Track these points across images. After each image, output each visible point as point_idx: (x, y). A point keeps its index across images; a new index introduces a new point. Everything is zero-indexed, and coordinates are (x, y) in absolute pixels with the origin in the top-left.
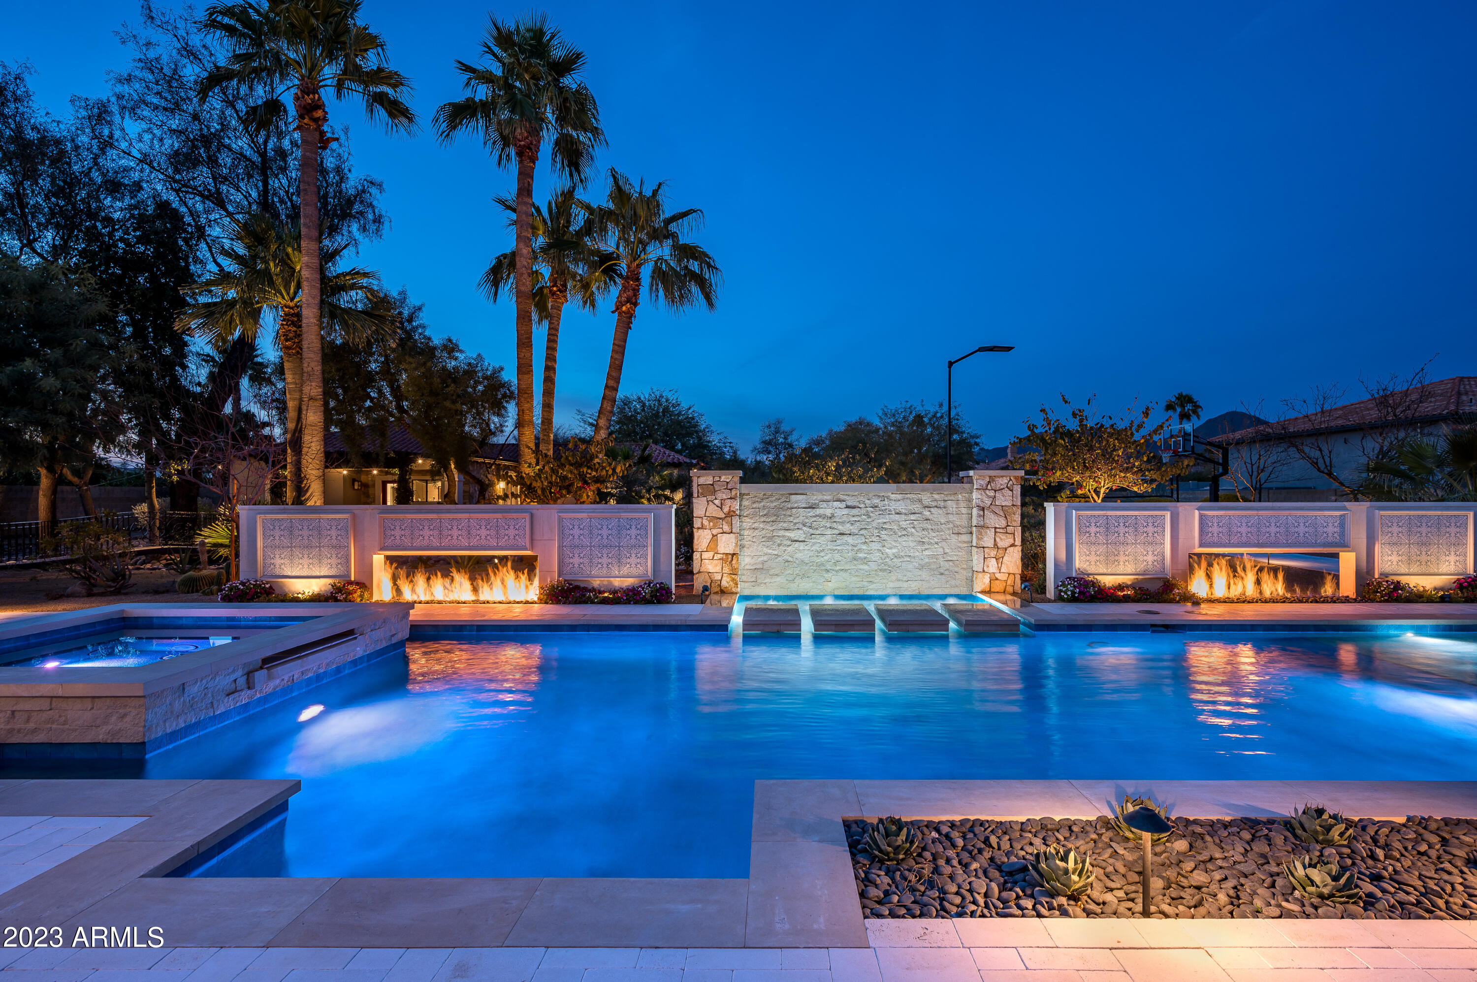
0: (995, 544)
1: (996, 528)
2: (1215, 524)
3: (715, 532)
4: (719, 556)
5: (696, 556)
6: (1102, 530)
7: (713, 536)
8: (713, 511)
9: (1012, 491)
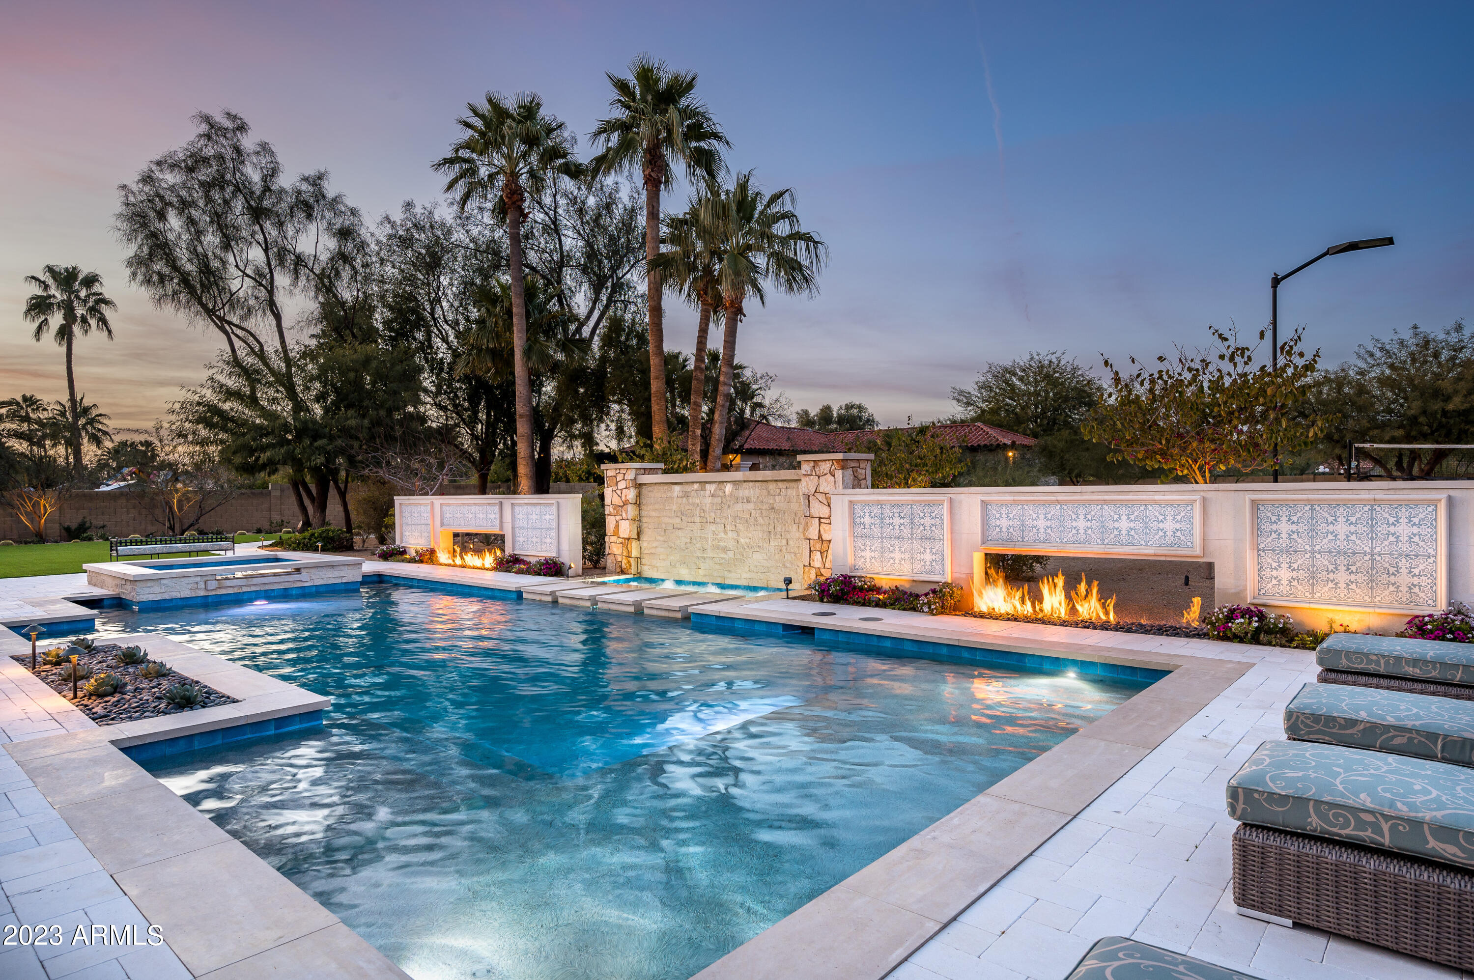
0: (820, 536)
1: (820, 518)
2: (1004, 516)
3: (618, 518)
4: (620, 540)
5: (607, 538)
6: (877, 521)
7: (617, 522)
8: (617, 501)
9: (834, 476)
